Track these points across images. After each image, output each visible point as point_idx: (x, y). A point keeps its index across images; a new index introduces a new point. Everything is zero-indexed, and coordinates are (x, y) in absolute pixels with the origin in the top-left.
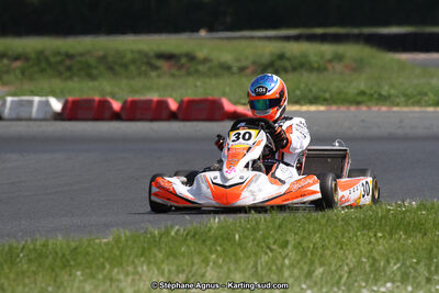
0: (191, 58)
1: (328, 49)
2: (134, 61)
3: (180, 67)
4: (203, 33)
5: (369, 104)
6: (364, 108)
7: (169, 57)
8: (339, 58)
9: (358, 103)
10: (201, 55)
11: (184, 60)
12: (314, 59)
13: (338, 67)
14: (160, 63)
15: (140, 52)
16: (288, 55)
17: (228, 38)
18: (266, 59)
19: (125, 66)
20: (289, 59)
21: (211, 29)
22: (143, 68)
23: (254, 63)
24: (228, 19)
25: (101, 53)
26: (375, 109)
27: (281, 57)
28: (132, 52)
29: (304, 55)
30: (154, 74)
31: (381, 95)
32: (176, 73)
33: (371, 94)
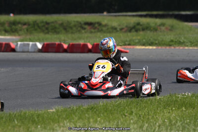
0: (100, 24)
1: (158, 21)
2: (75, 26)
3: (95, 28)
4: (105, 13)
5: (175, 46)
6: (173, 48)
7: (90, 24)
8: (163, 25)
9: (170, 45)
10: (104, 23)
11: (96, 25)
12: (152, 25)
14: (86, 27)
15: (77, 22)
16: (141, 23)
17: (115, 16)
18: (131, 25)
19: (71, 28)
20: (141, 25)
21: (109, 12)
22: (79, 29)
23: (127, 26)
24: (116, 8)
26: (177, 48)
27: (138, 24)
28: (74, 21)
29: (148, 24)
30: (83, 31)
31: (180, 42)
32: (93, 30)
33: (176, 42)
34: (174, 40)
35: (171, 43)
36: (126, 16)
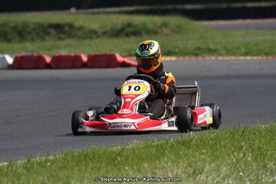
0: (71, 26)
1: (157, 20)
2: (34, 29)
3: (65, 33)
4: (73, 10)
7: (58, 28)
8: (165, 25)
9: (196, 55)
10: (77, 24)
11: (67, 28)
12: (150, 26)
13: (166, 31)
14: (52, 31)
15: (38, 24)
16: (133, 24)
17: (93, 13)
18: (119, 26)
19: (29, 33)
20: (134, 27)
22: (41, 34)
23: (112, 29)
25: (13, 24)
26: (208, 58)
27: (129, 25)
31: (211, 49)
32: (62, 36)
35: (198, 52)
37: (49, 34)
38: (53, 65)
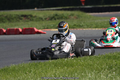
0: (31, 16)
2: (15, 18)
3: (28, 19)
4: (36, 9)
5: (77, 28)
6: (75, 29)
7: (25, 16)
8: (72, 15)
9: (74, 28)
10: (34, 15)
11: (29, 17)
12: (65, 15)
13: (72, 17)
14: (23, 18)
15: (17, 15)
16: (58, 14)
18: (52, 16)
19: (13, 19)
20: (58, 16)
21: (38, 8)
22: (18, 19)
23: (49, 17)
26: (78, 29)
27: (56, 15)
28: (15, 15)
29: (63, 14)
30: (21, 21)
31: (80, 25)
33: (77, 26)
34: (76, 24)
35: (74, 27)
36: (48, 10)
37: (21, 19)
38: (6, 33)
